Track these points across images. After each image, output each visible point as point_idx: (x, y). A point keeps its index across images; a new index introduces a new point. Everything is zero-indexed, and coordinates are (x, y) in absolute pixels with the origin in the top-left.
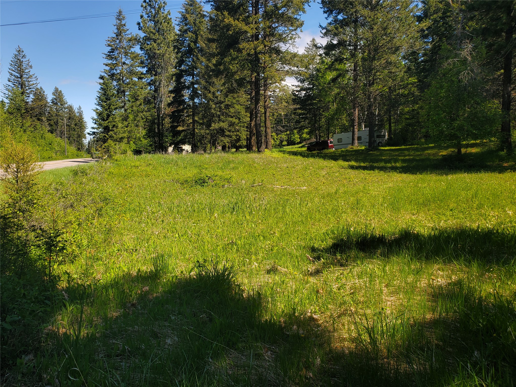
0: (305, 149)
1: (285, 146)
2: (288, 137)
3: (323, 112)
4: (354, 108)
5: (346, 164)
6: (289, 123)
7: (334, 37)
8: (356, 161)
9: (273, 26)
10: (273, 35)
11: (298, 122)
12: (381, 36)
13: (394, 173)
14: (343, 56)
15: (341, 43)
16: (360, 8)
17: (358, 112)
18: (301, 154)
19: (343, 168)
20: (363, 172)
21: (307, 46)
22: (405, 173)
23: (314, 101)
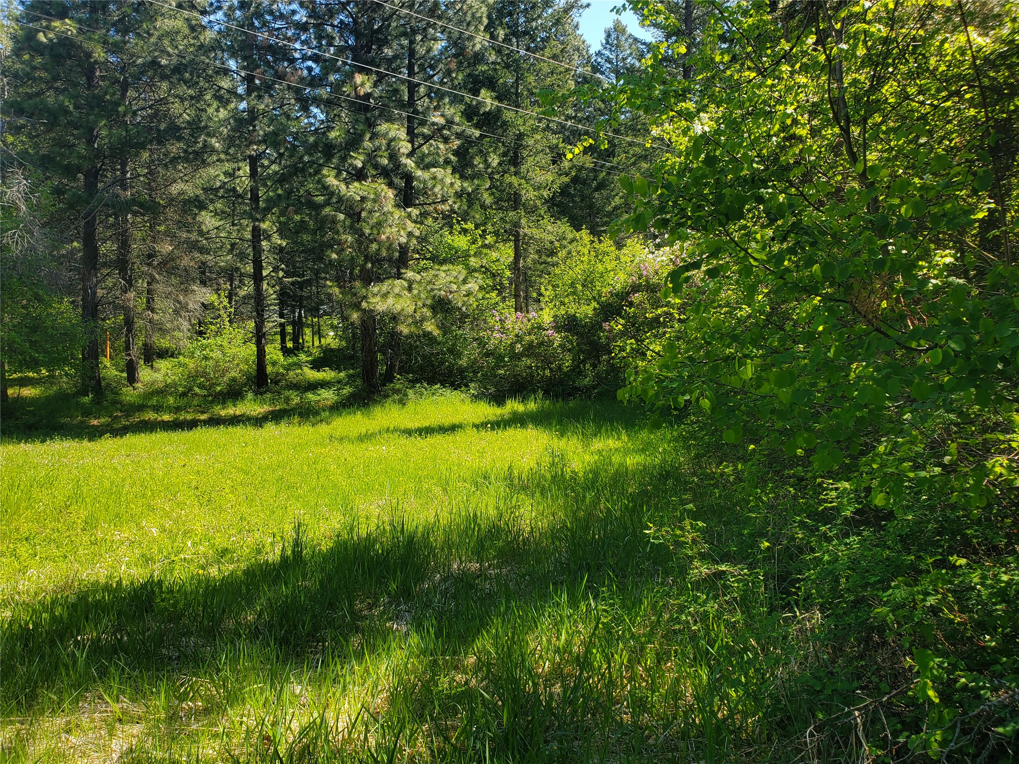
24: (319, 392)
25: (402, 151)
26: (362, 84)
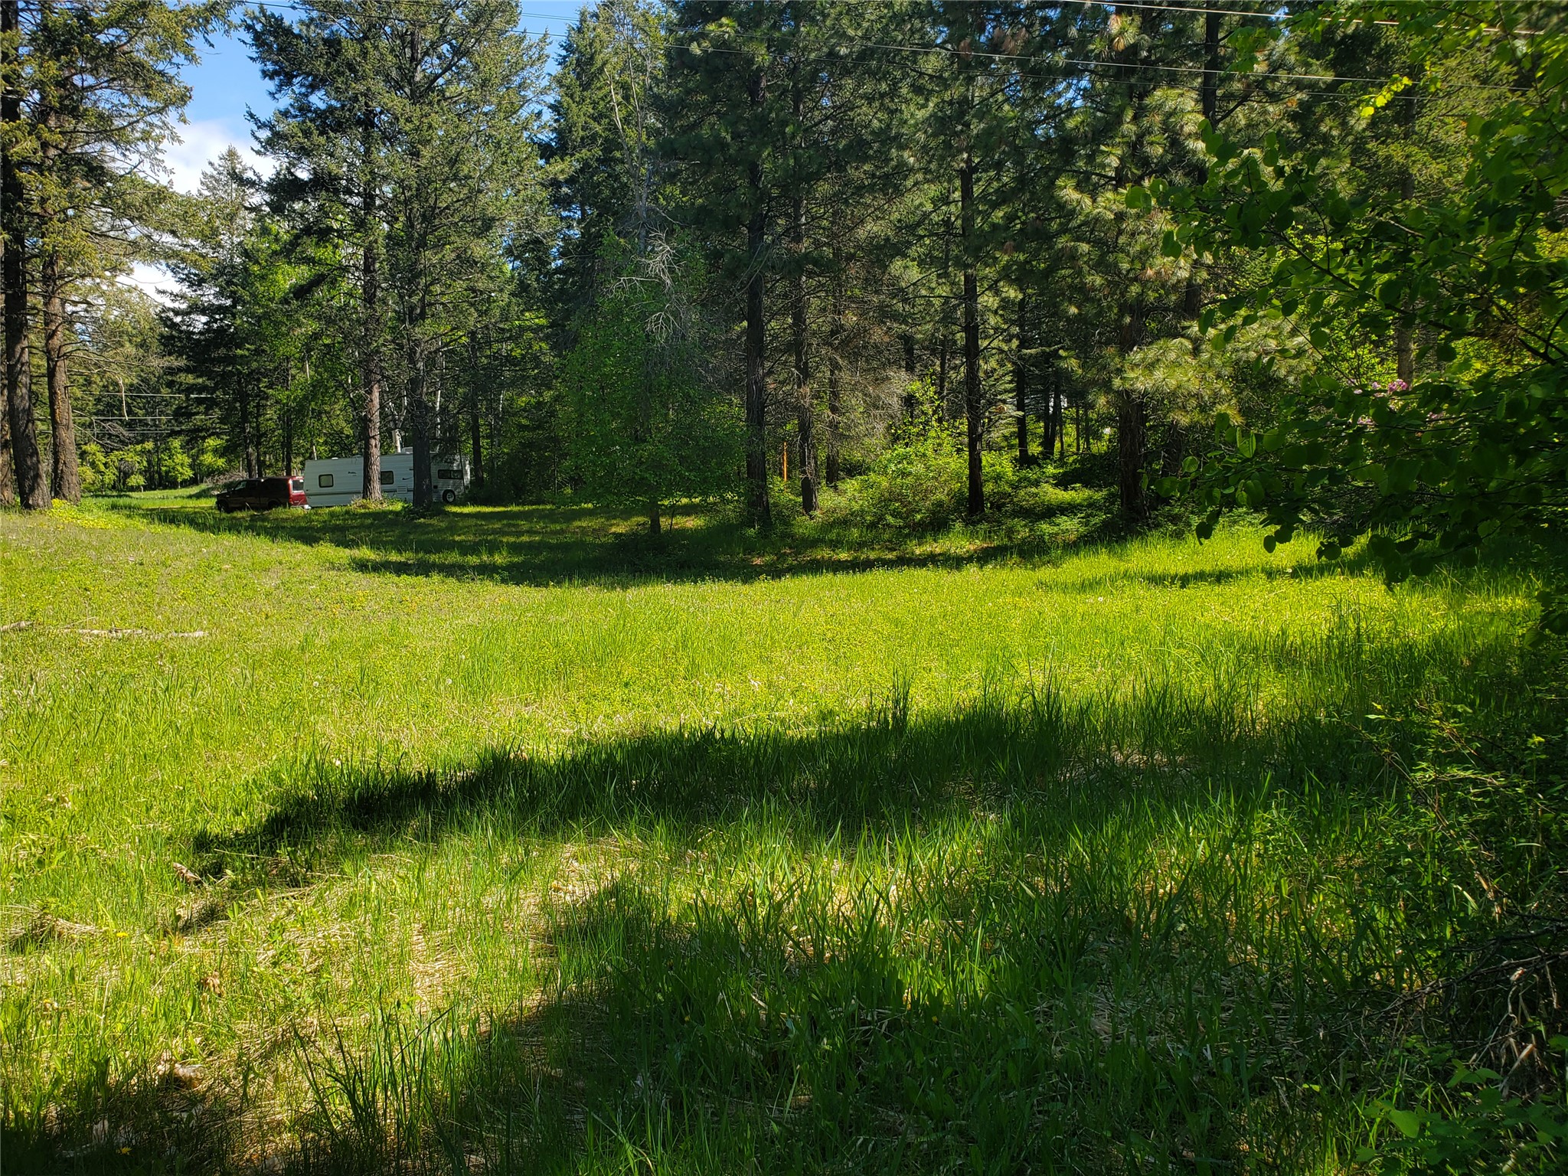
0: (211, 502)
1: (136, 489)
2: (149, 462)
3: (270, 386)
4: (368, 385)
5: (344, 554)
6: (152, 414)
7: (299, 159)
8: (374, 545)
9: (77, 80)
10: (74, 112)
11: (183, 413)
12: (444, 181)
13: (487, 582)
14: (328, 222)
15: (322, 182)
16: (378, 85)
17: (381, 397)
18: (194, 521)
19: (333, 568)
20: (396, 579)
21: (210, 170)
22: (517, 584)
23: (239, 352)
24: (1057, 521)
25: (1187, 129)
26: (1121, 33)
